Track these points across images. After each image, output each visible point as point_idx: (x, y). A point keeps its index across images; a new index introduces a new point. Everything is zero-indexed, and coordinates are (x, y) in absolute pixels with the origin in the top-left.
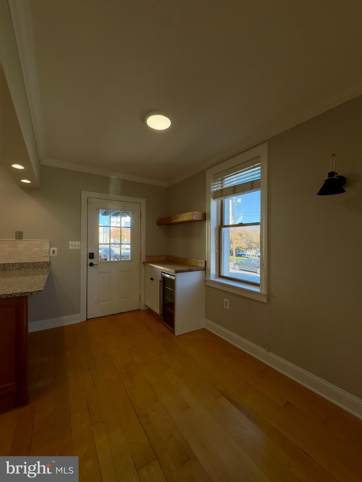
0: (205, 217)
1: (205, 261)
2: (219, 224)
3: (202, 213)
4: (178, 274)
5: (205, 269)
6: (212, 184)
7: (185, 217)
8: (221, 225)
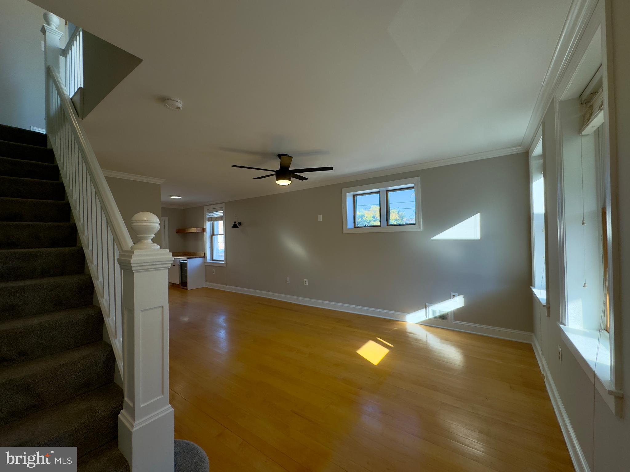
0: (204, 230)
1: (205, 253)
2: (212, 234)
3: (202, 228)
4: (188, 259)
5: (205, 257)
6: (207, 214)
7: (193, 230)
8: (213, 234)
